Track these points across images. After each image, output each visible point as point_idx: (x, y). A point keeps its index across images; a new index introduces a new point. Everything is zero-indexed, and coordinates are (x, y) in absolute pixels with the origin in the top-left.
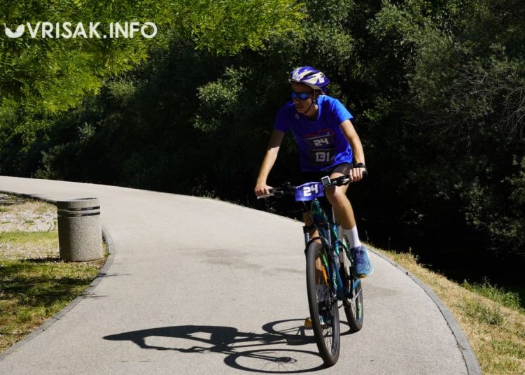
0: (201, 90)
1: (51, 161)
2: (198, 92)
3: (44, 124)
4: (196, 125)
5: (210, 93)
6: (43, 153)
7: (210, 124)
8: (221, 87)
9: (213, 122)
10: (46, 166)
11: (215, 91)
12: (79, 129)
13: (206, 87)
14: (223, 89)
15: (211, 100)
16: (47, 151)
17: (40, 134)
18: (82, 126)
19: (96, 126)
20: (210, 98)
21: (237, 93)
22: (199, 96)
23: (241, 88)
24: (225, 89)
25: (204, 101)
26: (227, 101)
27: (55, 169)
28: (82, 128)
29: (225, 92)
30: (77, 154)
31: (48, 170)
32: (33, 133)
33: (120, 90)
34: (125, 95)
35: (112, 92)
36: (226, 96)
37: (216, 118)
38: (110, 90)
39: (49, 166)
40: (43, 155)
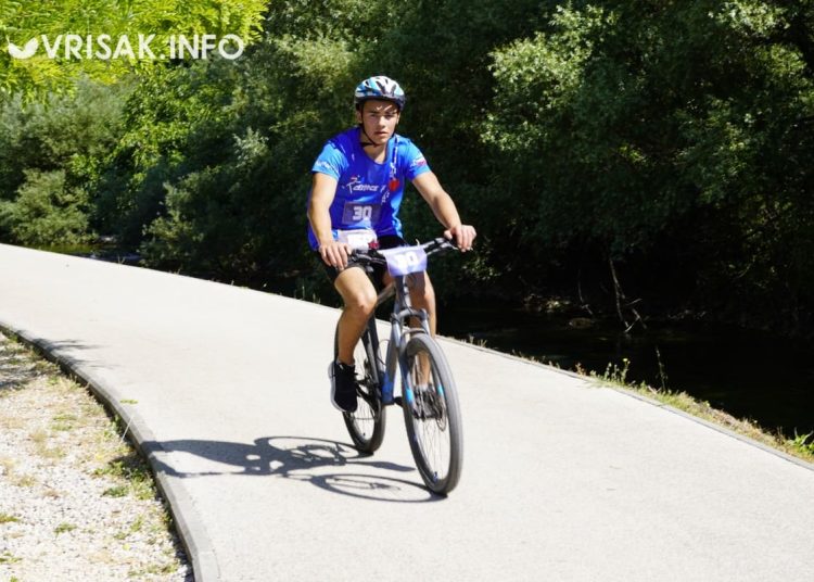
0: (499, 56)
1: (182, 202)
2: (492, 60)
3: (174, 131)
4: (487, 136)
5: (518, 65)
6: (166, 185)
7: (518, 133)
8: (545, 51)
9: (523, 131)
10: (171, 212)
11: (531, 60)
12: (235, 141)
13: (511, 51)
14: (549, 53)
15: (520, 80)
16: (174, 182)
17: (165, 148)
18: (243, 135)
19: (271, 134)
20: (519, 76)
21: (581, 64)
22: (494, 70)
23: (589, 53)
24: (554, 55)
25: (506, 81)
26: (555, 82)
27: (189, 219)
28: (243, 139)
29: (554, 62)
30: (232, 189)
31: (176, 219)
32: (154, 148)
33: (319, 60)
34: (328, 70)
35: (301, 63)
36: (555, 72)
37: (532, 120)
38: (296, 59)
39: (178, 213)
40: (166, 192)
